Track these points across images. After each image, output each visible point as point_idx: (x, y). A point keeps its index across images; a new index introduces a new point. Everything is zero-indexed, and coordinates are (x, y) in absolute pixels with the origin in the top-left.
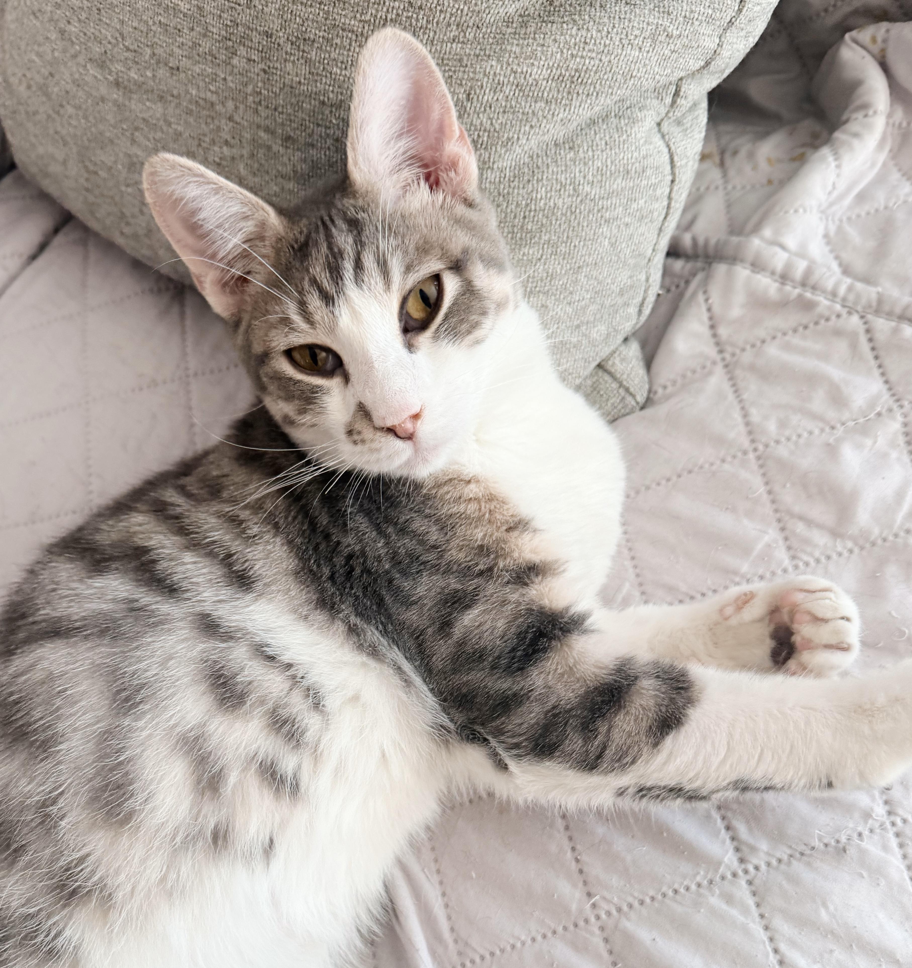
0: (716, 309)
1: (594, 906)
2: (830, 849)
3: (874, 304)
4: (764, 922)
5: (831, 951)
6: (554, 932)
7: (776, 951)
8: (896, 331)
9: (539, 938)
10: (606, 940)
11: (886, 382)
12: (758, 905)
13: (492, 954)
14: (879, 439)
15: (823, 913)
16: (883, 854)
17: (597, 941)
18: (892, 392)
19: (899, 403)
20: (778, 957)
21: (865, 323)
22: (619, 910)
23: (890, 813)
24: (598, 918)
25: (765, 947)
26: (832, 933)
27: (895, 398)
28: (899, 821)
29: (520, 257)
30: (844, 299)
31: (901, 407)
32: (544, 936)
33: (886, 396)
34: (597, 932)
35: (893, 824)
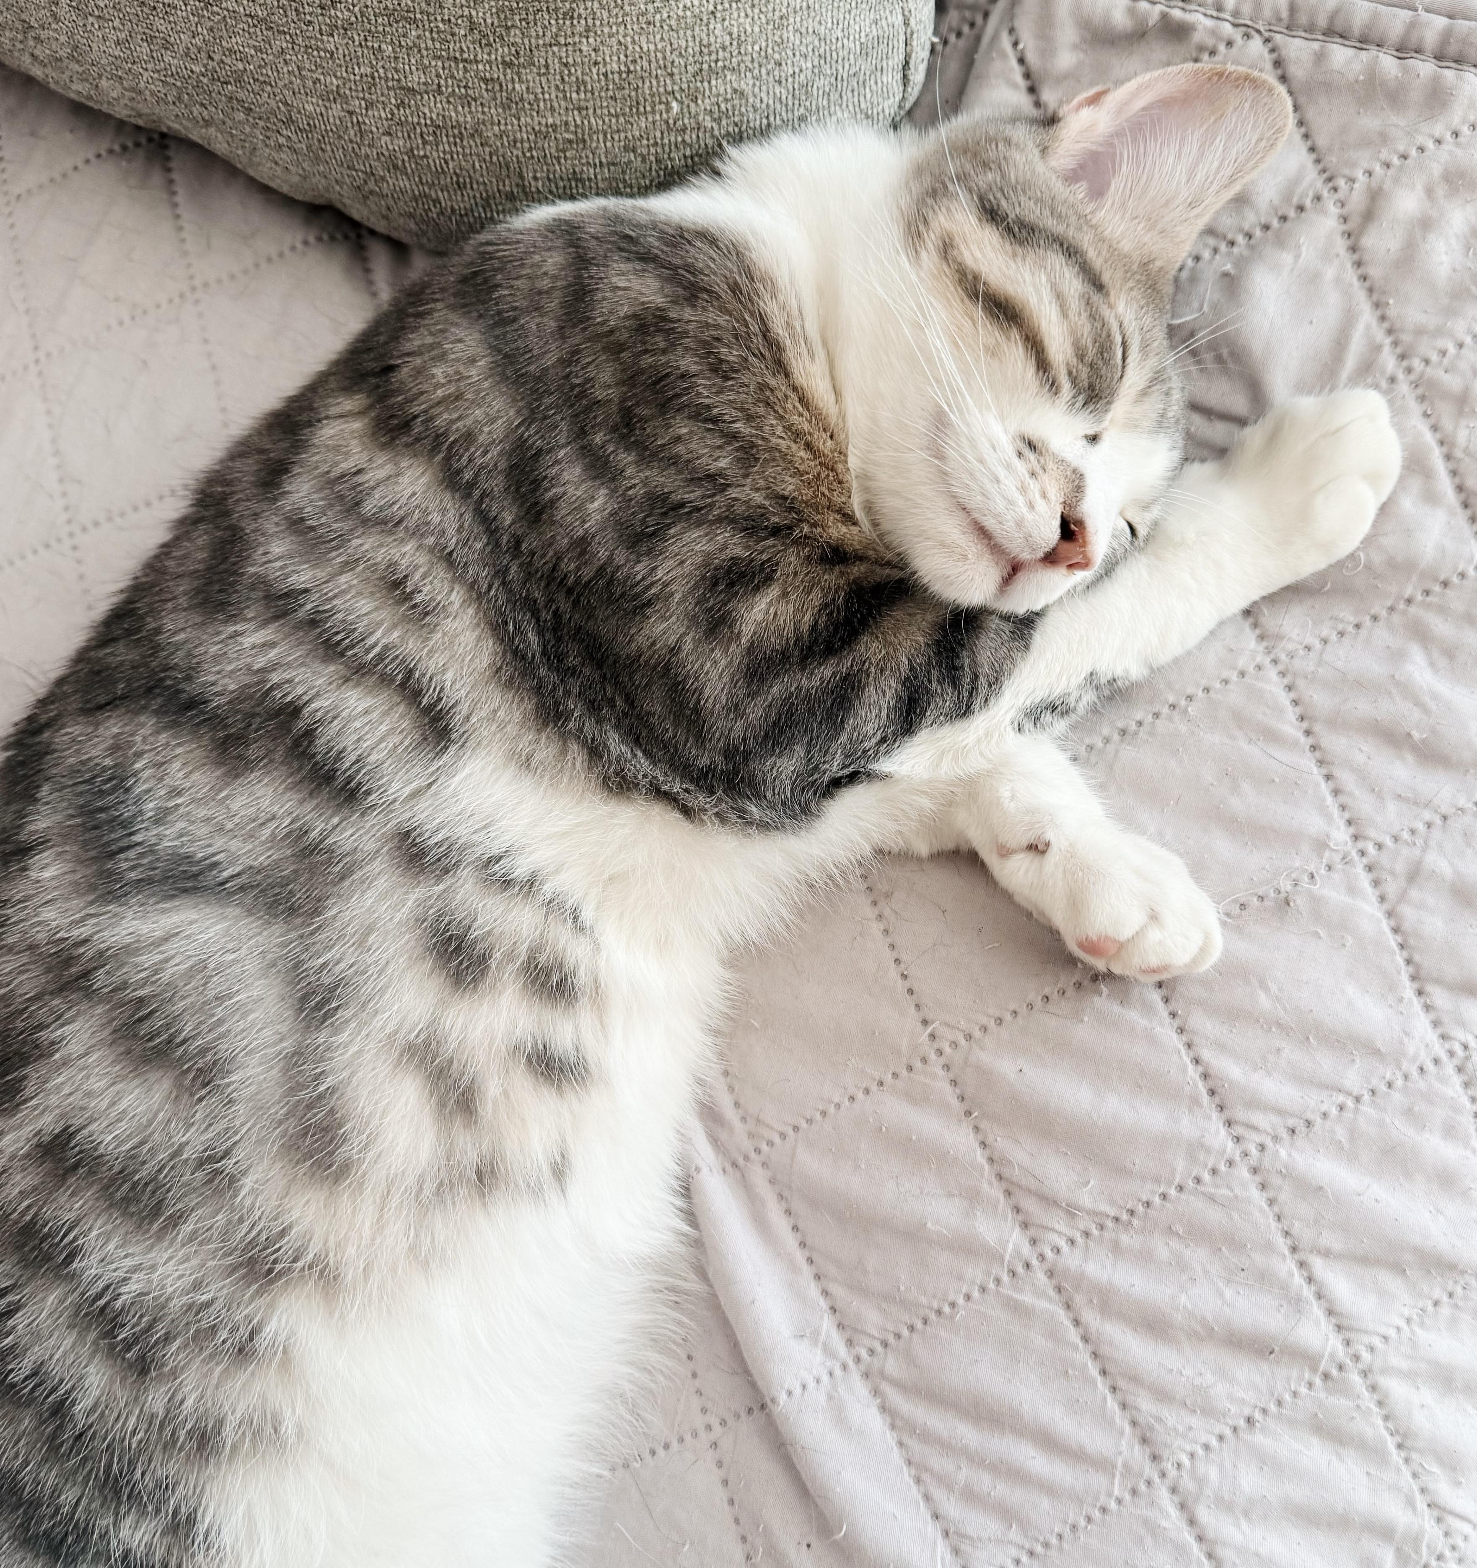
0: (1032, 58)
1: (932, 1036)
2: (1267, 903)
3: (1285, 15)
4: (1177, 1023)
5: (1279, 1050)
6: (881, 1084)
7: (1197, 1061)
8: (1320, 58)
9: (860, 1095)
10: (954, 1083)
11: (1312, 149)
12: (1166, 1000)
13: (796, 1128)
14: (1304, 249)
15: (1262, 997)
16: (1348, 900)
17: (942, 1086)
18: (1320, 167)
19: (1331, 185)
20: (1200, 1069)
21: (1272, 50)
22: (969, 1037)
23: (1356, 838)
24: (940, 1052)
25: (1181, 1057)
26: (1278, 1024)
27: (1325, 176)
28: (1371, 849)
29: (681, 13)
30: (1236, 14)
31: (1335, 189)
32: (867, 1091)
33: (1311, 174)
34: (941, 1073)
35: (1363, 853)
